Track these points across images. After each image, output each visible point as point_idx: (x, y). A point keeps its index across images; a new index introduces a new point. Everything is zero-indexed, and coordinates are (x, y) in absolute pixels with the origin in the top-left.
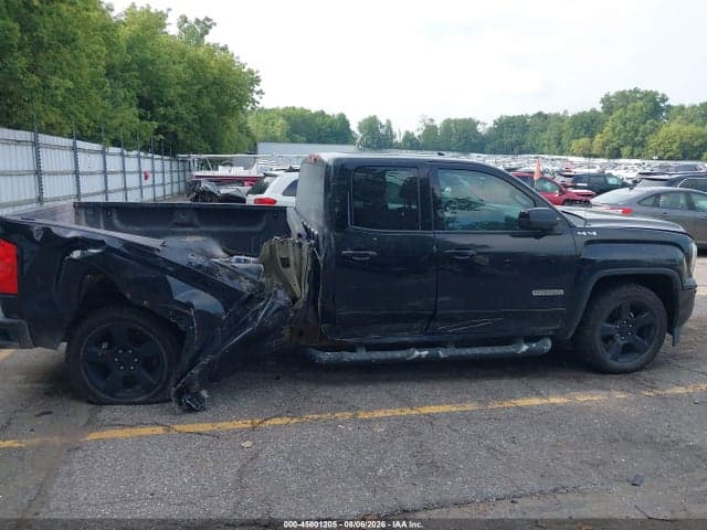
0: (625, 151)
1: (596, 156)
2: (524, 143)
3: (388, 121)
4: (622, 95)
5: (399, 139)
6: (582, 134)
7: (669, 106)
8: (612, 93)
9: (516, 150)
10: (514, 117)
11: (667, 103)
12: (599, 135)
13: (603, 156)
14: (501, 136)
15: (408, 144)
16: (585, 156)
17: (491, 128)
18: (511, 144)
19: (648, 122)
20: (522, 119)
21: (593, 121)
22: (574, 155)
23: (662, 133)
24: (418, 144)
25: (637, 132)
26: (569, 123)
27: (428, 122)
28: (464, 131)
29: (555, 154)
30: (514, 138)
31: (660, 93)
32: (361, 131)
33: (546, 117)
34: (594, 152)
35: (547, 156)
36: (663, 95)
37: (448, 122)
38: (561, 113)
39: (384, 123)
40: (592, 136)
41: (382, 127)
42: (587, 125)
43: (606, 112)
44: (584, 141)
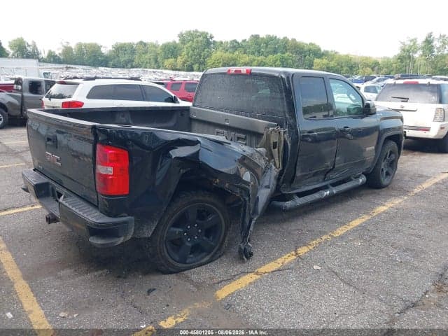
0: (196, 67)
1: (179, 70)
2: (133, 61)
3: (34, 43)
4: (189, 33)
5: (44, 55)
6: (169, 56)
7: (214, 41)
8: (184, 32)
9: (129, 66)
10: (125, 44)
11: (213, 39)
12: (179, 57)
13: (183, 70)
14: (118, 56)
15: (52, 60)
16: (173, 70)
17: (110, 51)
18: (125, 61)
19: (206, 50)
20: (131, 45)
21: (175, 48)
22: (166, 69)
23: (213, 57)
24: (59, 58)
25: (200, 56)
26: (161, 49)
27: (65, 44)
28: (93, 52)
29: (154, 68)
30: (127, 57)
31: (209, 33)
32: (12, 49)
33: (145, 44)
34: (178, 67)
35: (150, 70)
36: (211, 35)
37: (80, 45)
38: (155, 42)
39: (30, 43)
40: (176, 58)
41: (29, 46)
42: (171, 51)
43: (182, 43)
44: (172, 60)
